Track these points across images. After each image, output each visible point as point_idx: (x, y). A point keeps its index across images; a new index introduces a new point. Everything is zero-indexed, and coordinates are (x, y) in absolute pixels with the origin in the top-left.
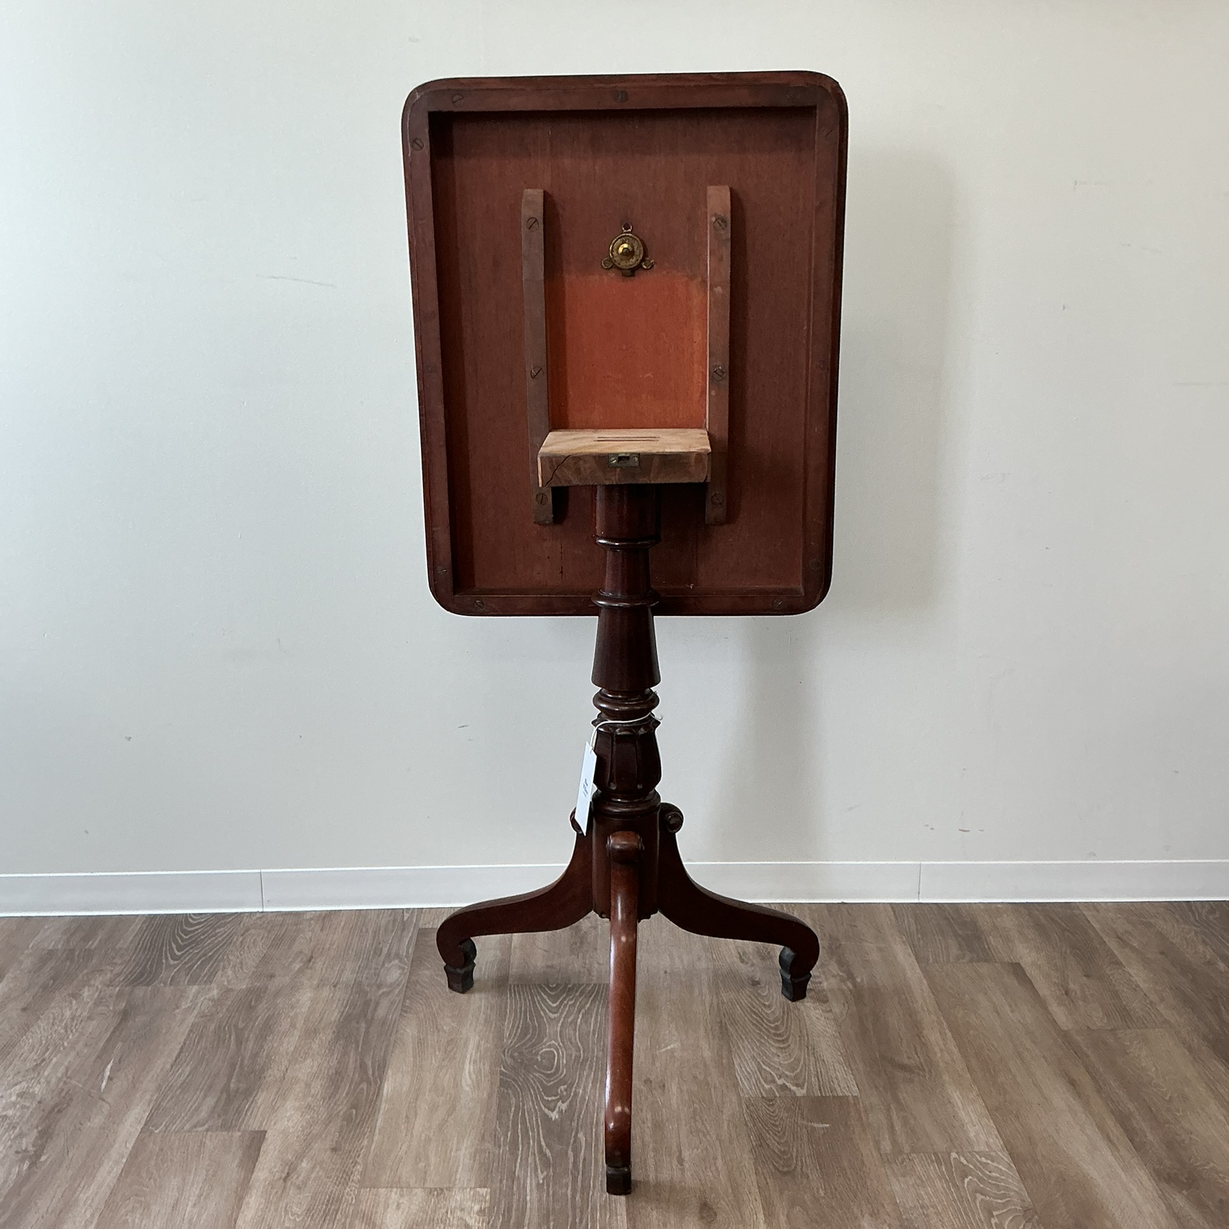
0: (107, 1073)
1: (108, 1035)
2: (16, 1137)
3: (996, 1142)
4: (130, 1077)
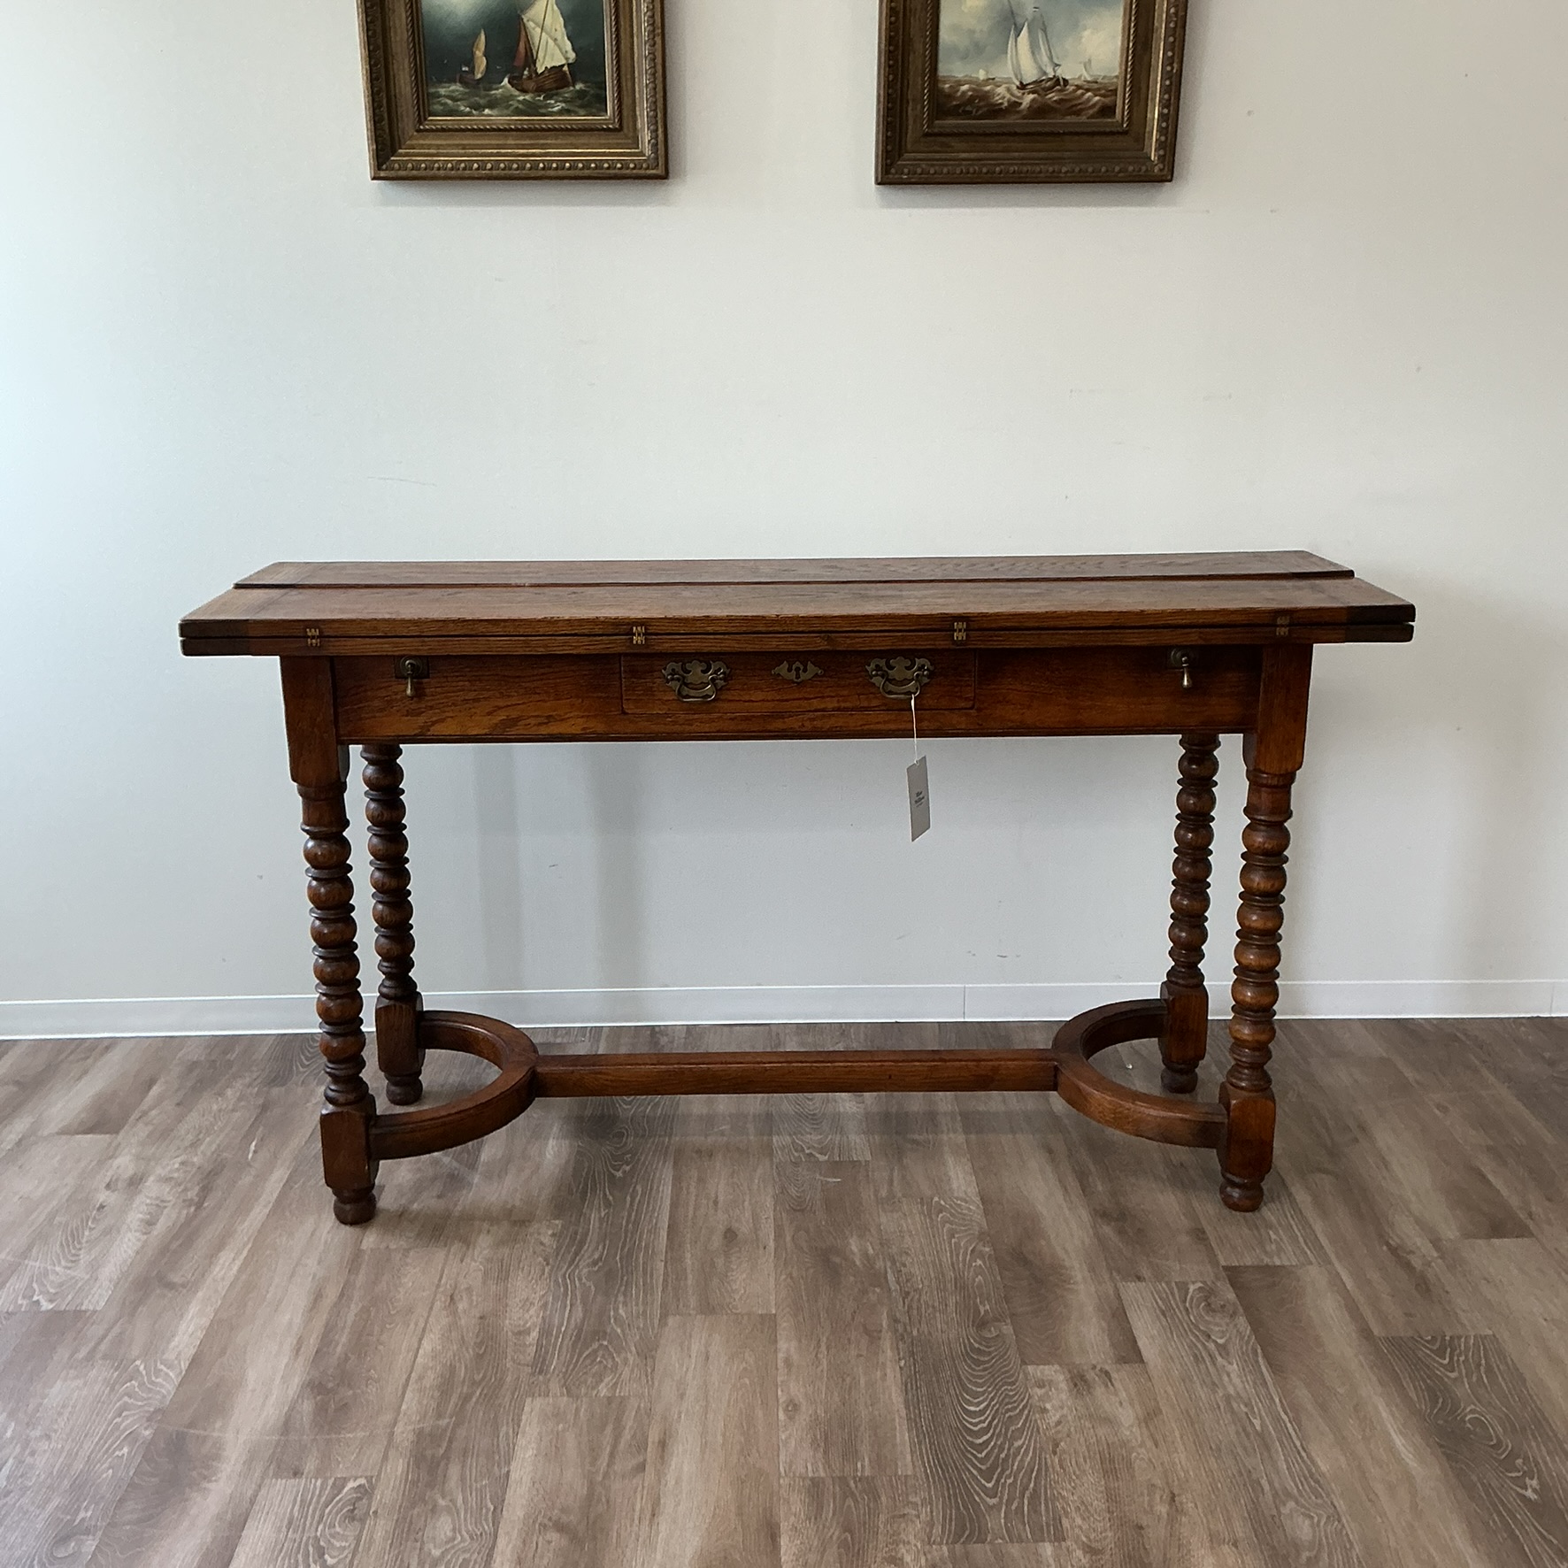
0: (253, 1147)
1: (250, 1123)
2: (183, 1191)
3: (972, 1191)
4: (272, 1150)
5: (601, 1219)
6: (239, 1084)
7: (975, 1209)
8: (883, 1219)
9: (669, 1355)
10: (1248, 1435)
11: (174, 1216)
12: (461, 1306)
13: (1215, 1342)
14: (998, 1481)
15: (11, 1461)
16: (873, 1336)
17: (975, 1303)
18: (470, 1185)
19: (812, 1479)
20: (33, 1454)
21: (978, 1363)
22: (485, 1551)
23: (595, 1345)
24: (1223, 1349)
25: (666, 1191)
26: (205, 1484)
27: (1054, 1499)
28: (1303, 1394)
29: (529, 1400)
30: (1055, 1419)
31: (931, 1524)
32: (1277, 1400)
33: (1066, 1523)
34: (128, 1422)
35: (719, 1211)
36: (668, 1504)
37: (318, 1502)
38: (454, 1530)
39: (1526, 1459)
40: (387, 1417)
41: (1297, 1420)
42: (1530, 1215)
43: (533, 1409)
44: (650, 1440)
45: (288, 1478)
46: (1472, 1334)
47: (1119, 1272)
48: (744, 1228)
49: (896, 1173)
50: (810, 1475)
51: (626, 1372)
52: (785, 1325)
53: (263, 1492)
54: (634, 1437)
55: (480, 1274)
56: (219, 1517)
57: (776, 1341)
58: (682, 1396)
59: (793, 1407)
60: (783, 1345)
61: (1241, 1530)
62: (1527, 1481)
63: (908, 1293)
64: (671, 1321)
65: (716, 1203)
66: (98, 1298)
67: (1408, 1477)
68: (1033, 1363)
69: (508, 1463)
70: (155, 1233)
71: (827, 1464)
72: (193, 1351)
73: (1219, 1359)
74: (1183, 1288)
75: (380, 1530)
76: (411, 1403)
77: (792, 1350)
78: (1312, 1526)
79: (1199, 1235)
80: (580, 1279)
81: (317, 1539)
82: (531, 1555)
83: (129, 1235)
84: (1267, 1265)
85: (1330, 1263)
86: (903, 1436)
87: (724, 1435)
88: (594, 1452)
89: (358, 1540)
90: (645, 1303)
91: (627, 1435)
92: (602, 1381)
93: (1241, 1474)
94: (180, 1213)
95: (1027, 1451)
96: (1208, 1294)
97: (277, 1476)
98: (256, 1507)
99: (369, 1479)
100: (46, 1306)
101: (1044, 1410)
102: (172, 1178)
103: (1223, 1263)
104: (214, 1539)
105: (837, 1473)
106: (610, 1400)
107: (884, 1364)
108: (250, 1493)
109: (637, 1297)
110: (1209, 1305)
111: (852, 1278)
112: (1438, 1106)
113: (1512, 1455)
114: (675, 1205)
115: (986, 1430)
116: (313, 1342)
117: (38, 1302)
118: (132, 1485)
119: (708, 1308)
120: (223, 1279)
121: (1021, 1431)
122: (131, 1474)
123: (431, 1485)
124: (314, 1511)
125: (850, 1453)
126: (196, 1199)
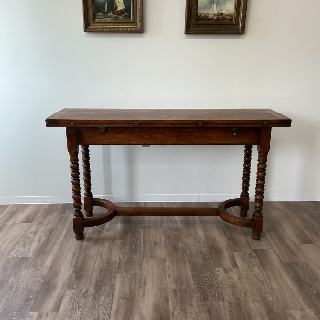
5: (130, 240)
6: (55, 213)
7: (203, 238)
8: (186, 240)
9: (145, 266)
10: (259, 281)
11: (44, 239)
12: (103, 256)
13: (252, 264)
14: (211, 289)
15: (15, 286)
16: (185, 262)
17: (205, 256)
18: (103, 233)
19: (174, 289)
20: (20, 285)
21: (206, 267)
22: (111, 303)
23: (130, 264)
24: (254, 265)
25: (142, 234)
26: (54, 290)
27: (222, 293)
28: (270, 274)
29: (117, 274)
30: (221, 278)
31: (198, 298)
32: (265, 274)
33: (224, 297)
34: (38, 279)
35: (153, 238)
36: (146, 294)
37: (77, 294)
38: (104, 299)
39: (314, 286)
40: (90, 278)
41: (269, 278)
42: (313, 240)
43: (118, 276)
44: (142, 281)
45: (71, 289)
46: (302, 262)
47: (233, 250)
48: (158, 241)
49: (188, 231)
50: (174, 288)
51: (136, 269)
52: (167, 260)
53: (66, 292)
54: (139, 281)
55: (106, 250)
56: (57, 297)
57: (166, 263)
58: (148, 274)
59: (170, 276)
60: (167, 264)
61: (259, 299)
62: (314, 290)
63: (191, 254)
64: (145, 259)
65: (152, 236)
66: (30, 255)
67: (291, 289)
68: (217, 267)
69: (114, 286)
70: (41, 242)
71: (177, 286)
72: (50, 265)
73: (253, 267)
74: (245, 253)
75: (90, 299)
76: (94, 274)
77: (169, 265)
78: (272, 298)
79: (248, 243)
80: (126, 251)
81: (77, 301)
82: (120, 304)
83: (36, 243)
84: (262, 249)
85: (274, 248)
86: (192, 281)
87: (157, 281)
88: (131, 284)
89: (86, 301)
90: (139, 256)
91: (137, 281)
92: (132, 270)
93: (258, 289)
94: (45, 239)
95: (216, 284)
96: (250, 254)
97: (69, 289)
98: (65, 295)
99: (87, 289)
100: (20, 256)
101: (219, 276)
102: (43, 232)
103: (253, 248)
104: (57, 301)
105: (179, 288)
106: (134, 274)
107: (187, 267)
108: (63, 292)
109: (138, 254)
110: (250, 256)
111: (180, 251)
112: (294, 218)
113: (311, 285)
114: (144, 237)
115: (208, 280)
116: (74, 263)
117: (18, 256)
118: (40, 291)
119: (152, 257)
120: (55, 251)
121: (215, 280)
122: (39, 288)
123: (99, 290)
124: (77, 295)
125: (181, 284)
126: (48, 236)
